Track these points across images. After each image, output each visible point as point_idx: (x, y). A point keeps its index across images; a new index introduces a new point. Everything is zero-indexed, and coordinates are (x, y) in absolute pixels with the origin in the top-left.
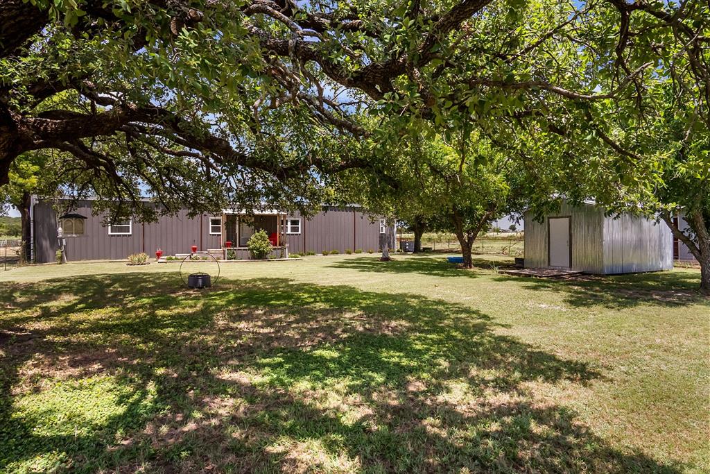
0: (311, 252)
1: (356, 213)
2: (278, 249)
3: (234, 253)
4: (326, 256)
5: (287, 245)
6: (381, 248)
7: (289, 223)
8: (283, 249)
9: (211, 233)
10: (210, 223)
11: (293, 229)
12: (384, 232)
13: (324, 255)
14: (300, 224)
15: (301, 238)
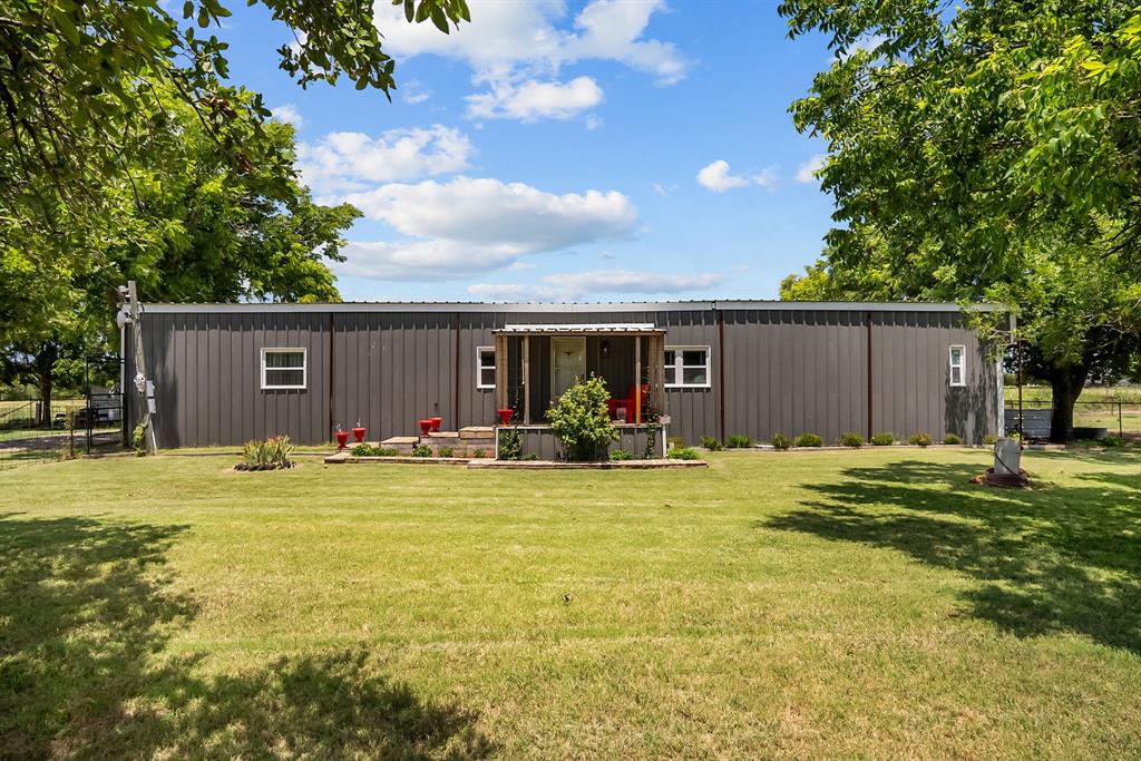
0: (740, 438)
1: (874, 327)
2: (640, 430)
3: (516, 440)
4: (782, 453)
5: (665, 420)
6: (951, 429)
7: (679, 360)
8: (653, 433)
9: (480, 386)
10: (479, 361)
11: (689, 376)
12: (963, 383)
13: (777, 447)
14: (708, 360)
15: (712, 399)
